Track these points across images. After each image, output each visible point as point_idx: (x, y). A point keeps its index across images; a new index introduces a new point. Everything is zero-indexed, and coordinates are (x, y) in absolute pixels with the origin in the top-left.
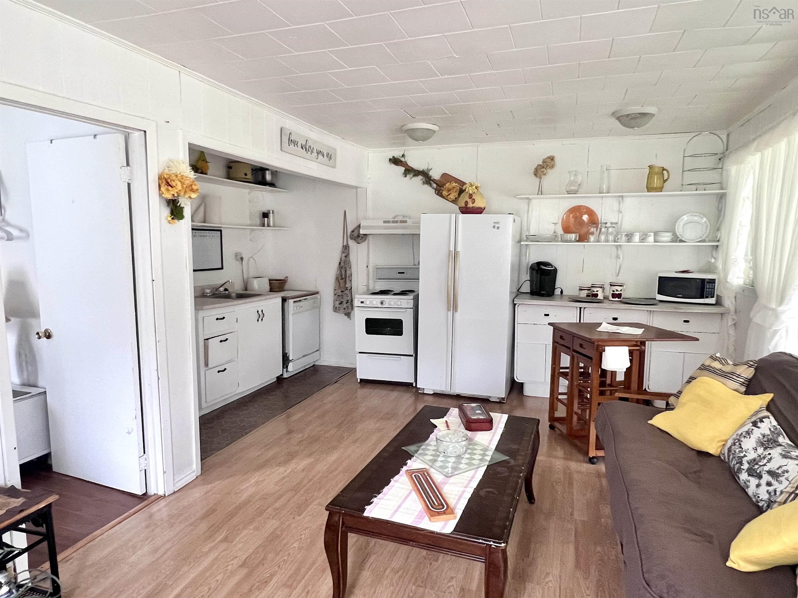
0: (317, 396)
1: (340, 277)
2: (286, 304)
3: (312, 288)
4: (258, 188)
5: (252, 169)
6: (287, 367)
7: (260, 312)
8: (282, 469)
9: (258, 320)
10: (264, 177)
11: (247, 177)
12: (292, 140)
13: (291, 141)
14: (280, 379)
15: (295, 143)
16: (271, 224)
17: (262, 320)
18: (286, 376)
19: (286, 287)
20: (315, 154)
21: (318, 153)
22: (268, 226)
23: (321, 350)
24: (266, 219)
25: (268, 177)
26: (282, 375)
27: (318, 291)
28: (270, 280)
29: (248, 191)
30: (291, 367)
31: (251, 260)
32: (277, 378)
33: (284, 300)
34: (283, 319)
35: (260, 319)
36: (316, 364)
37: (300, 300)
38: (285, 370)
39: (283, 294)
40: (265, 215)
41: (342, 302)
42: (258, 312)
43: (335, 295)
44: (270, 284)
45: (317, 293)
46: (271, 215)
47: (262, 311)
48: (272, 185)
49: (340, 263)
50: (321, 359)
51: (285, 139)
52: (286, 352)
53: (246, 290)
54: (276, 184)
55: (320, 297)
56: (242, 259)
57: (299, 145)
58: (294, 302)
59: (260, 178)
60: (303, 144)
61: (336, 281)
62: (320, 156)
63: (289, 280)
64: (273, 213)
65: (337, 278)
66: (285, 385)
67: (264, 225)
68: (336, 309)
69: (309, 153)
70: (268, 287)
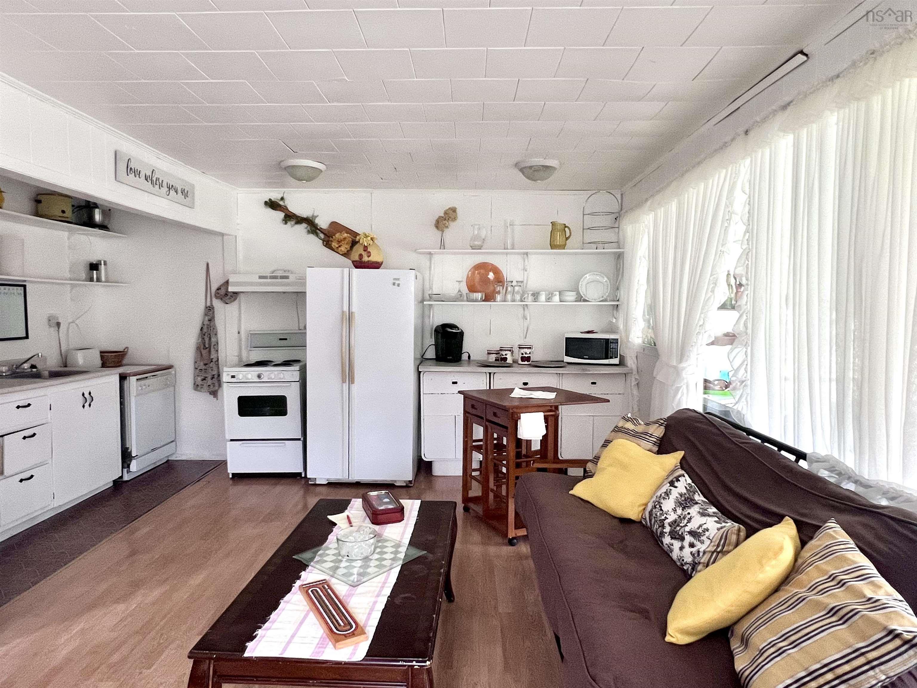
0: (173, 500)
1: (202, 347)
2: (126, 383)
3: (164, 362)
4: (84, 230)
5: (73, 206)
6: (128, 467)
7: (87, 395)
8: (121, 607)
9: (84, 406)
10: (91, 217)
11: (64, 215)
12: (131, 169)
13: (130, 170)
14: (118, 484)
15: (137, 173)
16: (103, 279)
17: (90, 405)
18: (126, 478)
19: (125, 361)
20: (165, 189)
21: (169, 188)
22: (99, 280)
23: (177, 440)
24: (95, 272)
25: (98, 217)
26: (121, 477)
27: (171, 363)
28: (101, 352)
29: (66, 234)
30: (134, 466)
31: (73, 326)
32: (114, 481)
33: (123, 378)
34: (122, 403)
35: (87, 405)
36: (170, 459)
37: (147, 377)
38: (125, 470)
39: (121, 370)
40: (94, 267)
41: (206, 377)
42: (83, 394)
43: (197, 369)
44: (102, 357)
45: (170, 367)
46: (102, 267)
47: (90, 393)
48: (103, 227)
49: (202, 328)
50: (178, 452)
51: (122, 167)
52: (127, 446)
53: (66, 366)
54: (108, 226)
55: (175, 372)
56: (58, 324)
57: (142, 175)
58: (137, 380)
59: (85, 217)
60: (148, 174)
61: (196, 352)
62: (172, 192)
63: (130, 352)
64: (105, 264)
65: (198, 349)
66: (125, 491)
67: (91, 280)
68: (196, 387)
69: (157, 186)
70: (98, 361)
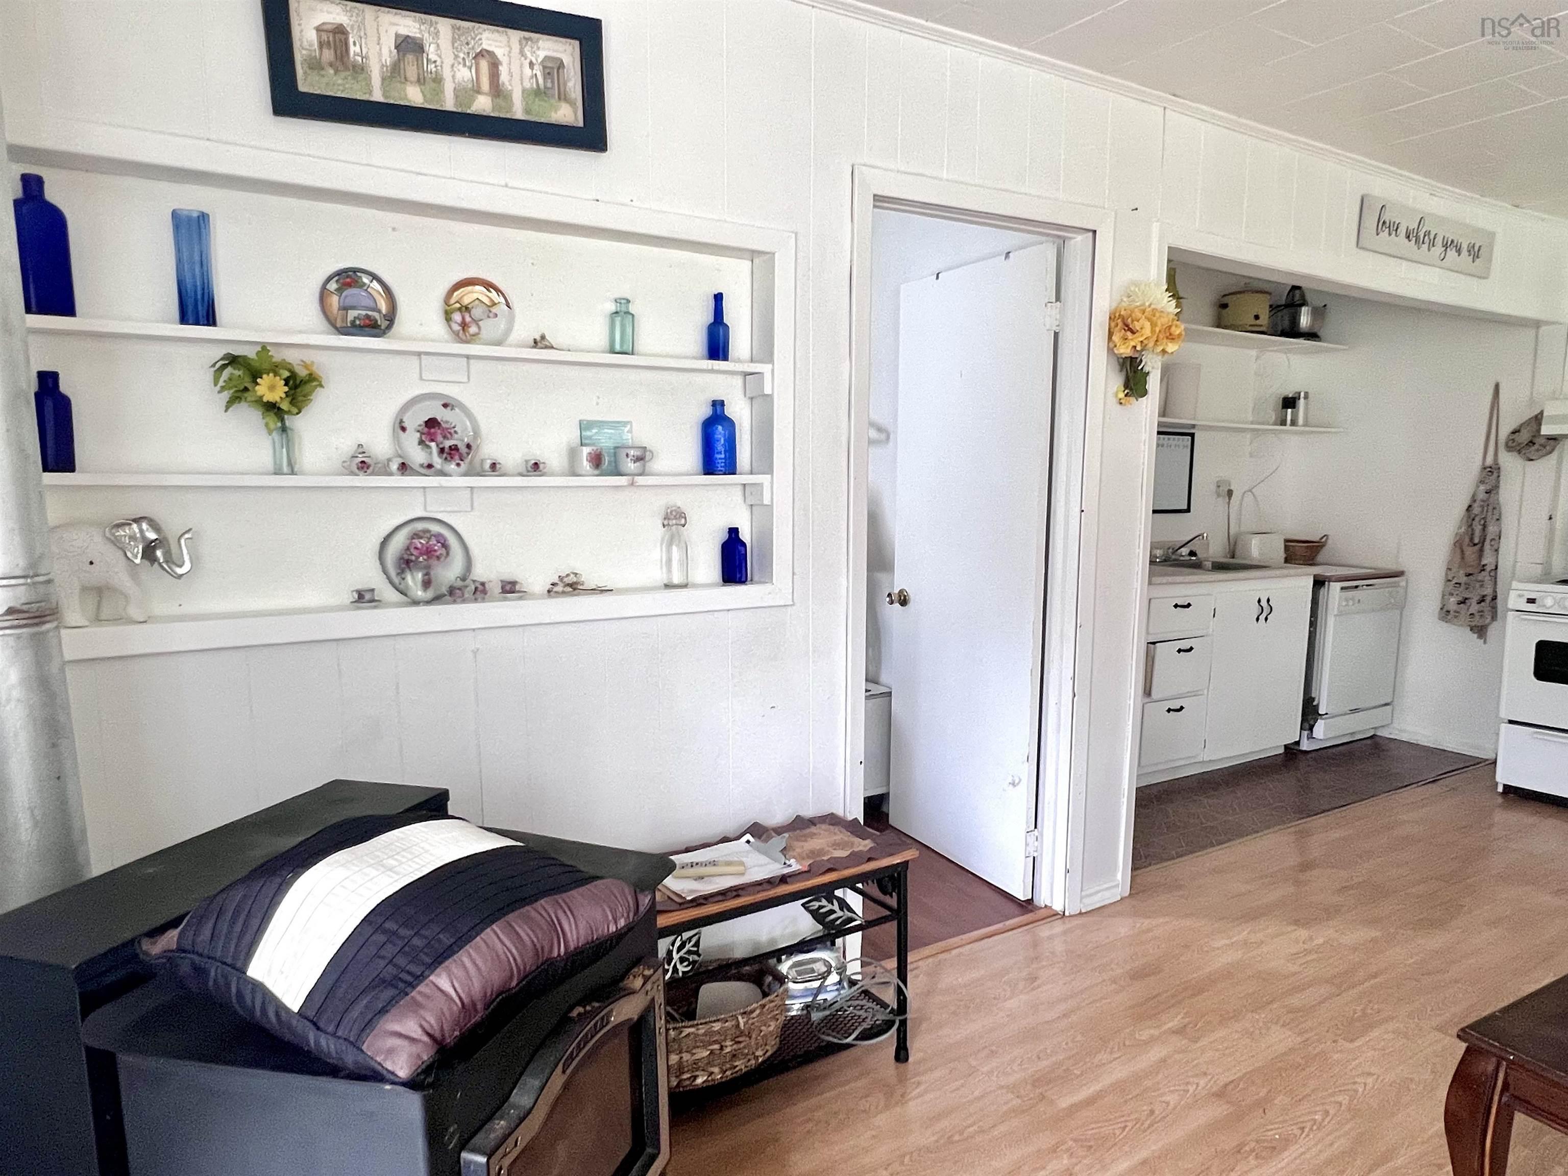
0: (1381, 801)
1: (1467, 540)
2: (1323, 592)
3: (1389, 565)
4: (1283, 343)
5: (1271, 306)
6: (1311, 729)
7: (1264, 603)
9: (1258, 619)
10: (1295, 320)
11: (1258, 322)
12: (1384, 222)
13: (1383, 225)
14: (1292, 752)
15: (1393, 228)
16: (1301, 421)
17: (1266, 619)
18: (1305, 746)
19: (1320, 558)
20: (1438, 249)
21: (1446, 246)
22: (1294, 423)
23: (1395, 703)
24: (1289, 411)
25: (1305, 320)
26: (1297, 743)
27: (1401, 569)
28: (1286, 541)
29: (1254, 353)
30: (1320, 729)
31: (1249, 498)
32: (1286, 747)
33: (1319, 583)
34: (1313, 624)
35: (1262, 617)
36: (1378, 734)
37: (1357, 587)
38: (1305, 733)
39: (1317, 570)
40: (1289, 402)
41: (1466, 599)
42: (1259, 601)
43: (1450, 581)
44: (1287, 548)
45: (1399, 574)
46: (1301, 403)
47: (1268, 600)
48: (1312, 335)
49: (1470, 506)
50: (1395, 725)
51: (1370, 222)
52: (1313, 696)
53: (1233, 557)
54: (1319, 334)
55: (1407, 582)
56: (1230, 493)
57: (1402, 231)
58: (1342, 588)
59: (1286, 323)
60: (1411, 228)
61: (1453, 551)
62: (1452, 253)
63: (1330, 542)
64: (1306, 397)
65: (1458, 545)
66: (1302, 764)
67: (1283, 423)
68: (1446, 614)
69: (1425, 246)
70: (1282, 555)
